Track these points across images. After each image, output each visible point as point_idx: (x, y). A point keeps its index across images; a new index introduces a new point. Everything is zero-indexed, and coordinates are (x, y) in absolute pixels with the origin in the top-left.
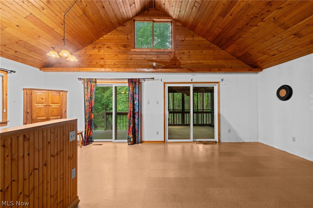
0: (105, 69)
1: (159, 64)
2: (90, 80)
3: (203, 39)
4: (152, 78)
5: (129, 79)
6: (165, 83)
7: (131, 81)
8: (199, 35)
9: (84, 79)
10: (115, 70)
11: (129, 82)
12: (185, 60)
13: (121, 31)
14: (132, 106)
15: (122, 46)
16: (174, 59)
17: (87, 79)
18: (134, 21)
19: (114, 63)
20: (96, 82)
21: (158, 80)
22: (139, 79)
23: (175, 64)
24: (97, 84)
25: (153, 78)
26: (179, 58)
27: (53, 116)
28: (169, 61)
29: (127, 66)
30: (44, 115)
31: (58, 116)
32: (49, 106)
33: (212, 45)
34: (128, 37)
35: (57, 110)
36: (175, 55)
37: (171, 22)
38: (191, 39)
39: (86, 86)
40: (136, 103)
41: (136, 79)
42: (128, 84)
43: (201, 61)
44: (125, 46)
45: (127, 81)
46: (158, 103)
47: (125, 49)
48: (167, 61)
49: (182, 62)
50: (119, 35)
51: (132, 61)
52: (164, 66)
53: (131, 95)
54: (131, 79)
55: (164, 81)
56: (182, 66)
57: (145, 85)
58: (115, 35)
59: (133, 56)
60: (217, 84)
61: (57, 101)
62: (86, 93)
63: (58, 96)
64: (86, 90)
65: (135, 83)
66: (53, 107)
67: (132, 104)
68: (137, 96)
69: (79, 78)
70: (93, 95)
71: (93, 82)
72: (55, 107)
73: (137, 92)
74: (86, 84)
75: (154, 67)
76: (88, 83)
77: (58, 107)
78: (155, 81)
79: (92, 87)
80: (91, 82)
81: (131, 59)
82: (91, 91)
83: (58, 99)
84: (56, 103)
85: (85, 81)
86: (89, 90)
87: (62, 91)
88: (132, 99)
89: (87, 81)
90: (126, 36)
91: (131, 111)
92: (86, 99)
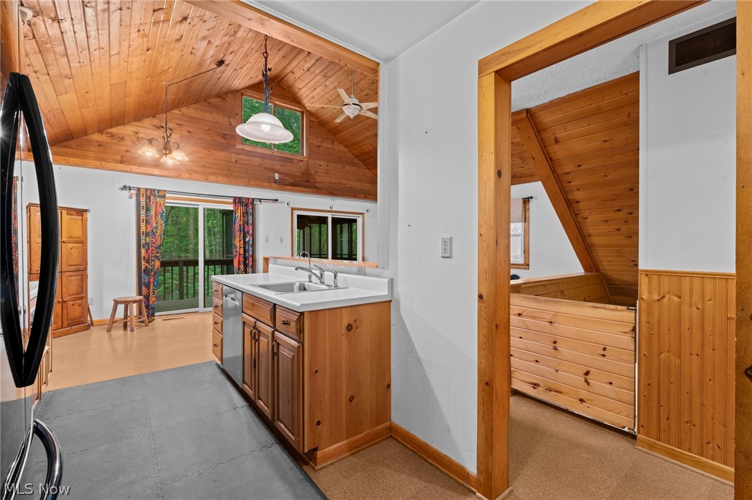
0: (191, 174)
1: (285, 177)
2: (150, 193)
3: (345, 149)
4: (274, 200)
5: (235, 198)
6: (293, 209)
7: (238, 201)
8: (340, 143)
9: (139, 189)
10: (211, 178)
11: (235, 202)
12: (320, 178)
13: (216, 107)
14: (242, 246)
15: (218, 135)
16: (307, 173)
17: (146, 190)
18: (242, 94)
19: (203, 164)
20: (164, 197)
21: (282, 202)
22: (253, 199)
23: (308, 181)
24: (167, 201)
25: (277, 200)
26: (313, 172)
27: (70, 266)
28: (300, 174)
29: (230, 174)
31: (80, 265)
32: (64, 242)
33: (356, 161)
34: (230, 122)
35: (79, 252)
36: (307, 166)
37: (302, 113)
38: (330, 146)
39: (143, 203)
40: (249, 241)
41: (248, 199)
42: (232, 206)
43: (343, 181)
44: (224, 136)
45: (232, 201)
46: (282, 240)
47: (224, 141)
48: (296, 174)
49: (318, 179)
50: (213, 114)
51: (238, 165)
52: (292, 181)
53: (240, 226)
54: (240, 198)
55: (292, 205)
56: (317, 185)
57: (262, 210)
58: (205, 111)
59: (239, 157)
60: (361, 216)
61: (77, 233)
62: (143, 216)
63: (80, 222)
64: (143, 212)
65: (247, 205)
66: (71, 245)
67: (242, 242)
68: (251, 228)
69: (128, 185)
70: (159, 224)
71: (160, 197)
72: (75, 245)
73: (250, 221)
74: (143, 200)
75: (275, 181)
76: (148, 198)
77: (80, 245)
78: (277, 204)
79: (158, 206)
80: (155, 196)
81: (236, 161)
82: (156, 215)
83: (81, 227)
84: (75, 237)
85: (141, 192)
86: (153, 212)
87: (86, 211)
88: (242, 233)
89: (146, 194)
90: (226, 119)
91: (240, 254)
92: (143, 228)
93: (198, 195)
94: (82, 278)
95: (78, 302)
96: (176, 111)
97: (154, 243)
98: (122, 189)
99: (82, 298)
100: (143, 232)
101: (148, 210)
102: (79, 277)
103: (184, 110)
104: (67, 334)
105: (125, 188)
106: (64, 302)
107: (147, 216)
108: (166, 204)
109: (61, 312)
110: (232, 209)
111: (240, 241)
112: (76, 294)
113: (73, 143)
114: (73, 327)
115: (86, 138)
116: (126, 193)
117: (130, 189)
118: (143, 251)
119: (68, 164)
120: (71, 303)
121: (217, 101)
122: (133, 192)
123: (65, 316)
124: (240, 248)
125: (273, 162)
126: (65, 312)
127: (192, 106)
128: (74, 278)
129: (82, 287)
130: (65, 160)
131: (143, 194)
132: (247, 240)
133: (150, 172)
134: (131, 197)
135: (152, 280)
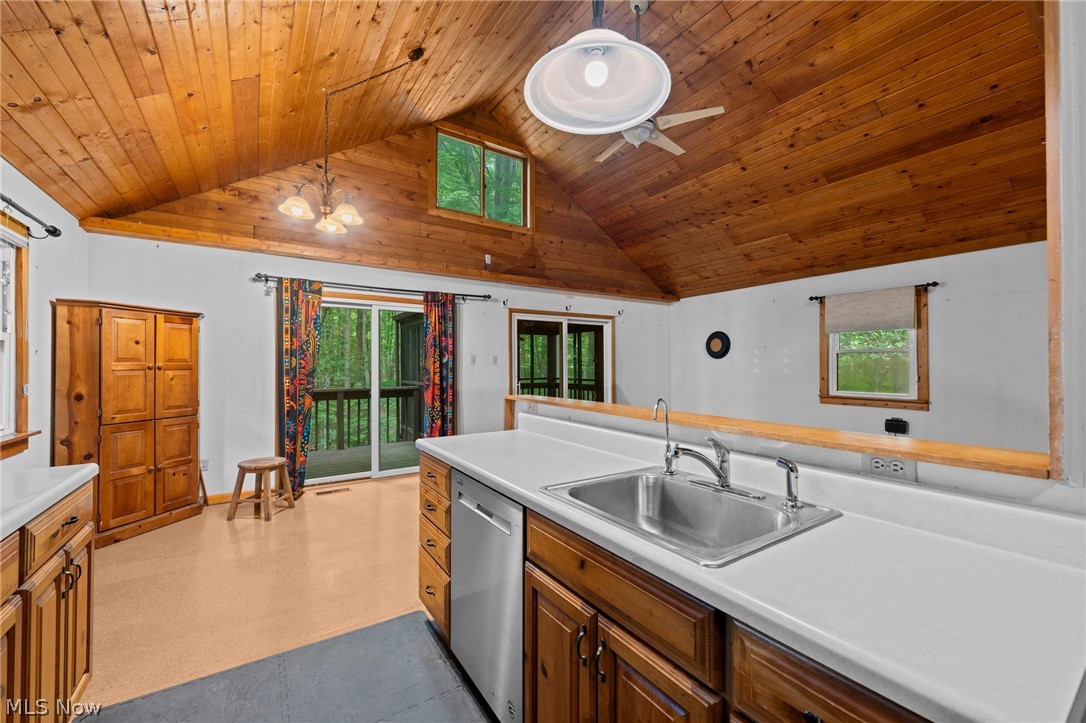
0: (360, 255)
1: (499, 261)
2: (299, 286)
3: (587, 217)
4: (485, 297)
5: (427, 294)
6: (512, 311)
7: (431, 298)
8: (580, 207)
9: (280, 280)
10: (391, 261)
11: (426, 300)
12: (551, 263)
13: (398, 148)
14: (438, 370)
15: (401, 194)
16: (532, 254)
17: (292, 280)
19: (379, 239)
20: (319, 292)
21: (496, 301)
22: (454, 295)
23: (534, 267)
24: (324, 299)
25: (489, 297)
26: (540, 253)
27: (169, 408)
28: (522, 256)
29: (417, 256)
30: (141, 406)
31: (186, 407)
32: (159, 369)
33: (603, 235)
34: (419, 173)
35: (184, 385)
36: (532, 243)
37: (525, 161)
38: (565, 212)
39: (287, 303)
40: (447, 362)
41: (446, 294)
42: (422, 306)
43: (584, 267)
44: (410, 195)
45: (422, 298)
46: (495, 361)
47: (408, 202)
48: (516, 255)
49: (549, 263)
50: (394, 160)
51: (431, 241)
52: (510, 266)
53: (435, 339)
54: (434, 294)
55: (510, 305)
56: (547, 273)
57: (467, 312)
58: (381, 156)
59: (433, 228)
60: (610, 321)
61: (182, 352)
62: (286, 325)
63: (187, 334)
64: (286, 317)
65: (444, 305)
66: (170, 373)
67: (437, 364)
68: (450, 341)
69: (263, 273)
70: (311, 336)
71: (313, 292)
72: (177, 373)
73: (450, 331)
74: (286, 296)
75: (486, 267)
76: (295, 294)
77: (187, 373)
78: (489, 303)
79: (310, 307)
80: (306, 291)
81: (428, 235)
82: (307, 322)
83: (187, 343)
84: (179, 360)
85: (284, 285)
86: (302, 318)
87: (197, 315)
88: (438, 350)
89: (292, 287)
90: (413, 168)
91: (434, 384)
92: (287, 345)
93: (371, 288)
94: (189, 427)
95: (182, 468)
96: (338, 155)
97: (304, 368)
98: (254, 280)
99: (189, 462)
100: (287, 350)
101: (294, 313)
102: (185, 427)
103: (350, 153)
104: (162, 524)
105: (258, 277)
106: (159, 470)
107: (292, 324)
108: (322, 305)
109: (152, 489)
110: (422, 311)
111: (435, 362)
112: (179, 456)
113: (178, 205)
114: (174, 512)
115: (200, 196)
116: (261, 286)
117: (267, 280)
118: (286, 381)
119: (169, 238)
120: (171, 471)
121: (398, 139)
122: (272, 284)
123: (160, 494)
124: (435, 373)
125: (483, 237)
126: (160, 487)
127: (362, 147)
128: (176, 428)
129: (189, 443)
130: (165, 231)
131: (287, 288)
132: (445, 360)
133: (299, 252)
134: (268, 294)
135: (300, 429)
